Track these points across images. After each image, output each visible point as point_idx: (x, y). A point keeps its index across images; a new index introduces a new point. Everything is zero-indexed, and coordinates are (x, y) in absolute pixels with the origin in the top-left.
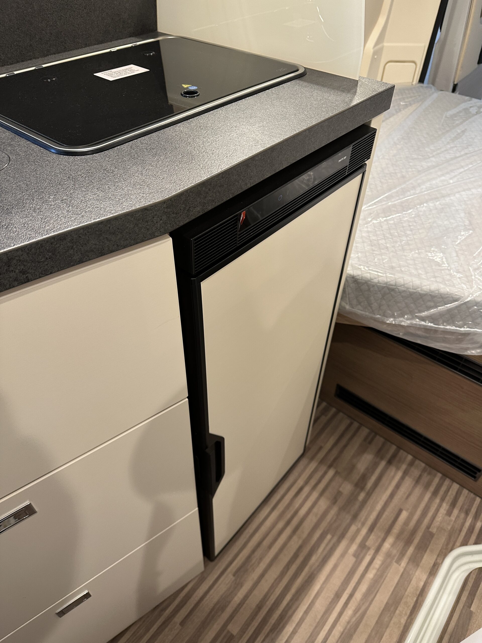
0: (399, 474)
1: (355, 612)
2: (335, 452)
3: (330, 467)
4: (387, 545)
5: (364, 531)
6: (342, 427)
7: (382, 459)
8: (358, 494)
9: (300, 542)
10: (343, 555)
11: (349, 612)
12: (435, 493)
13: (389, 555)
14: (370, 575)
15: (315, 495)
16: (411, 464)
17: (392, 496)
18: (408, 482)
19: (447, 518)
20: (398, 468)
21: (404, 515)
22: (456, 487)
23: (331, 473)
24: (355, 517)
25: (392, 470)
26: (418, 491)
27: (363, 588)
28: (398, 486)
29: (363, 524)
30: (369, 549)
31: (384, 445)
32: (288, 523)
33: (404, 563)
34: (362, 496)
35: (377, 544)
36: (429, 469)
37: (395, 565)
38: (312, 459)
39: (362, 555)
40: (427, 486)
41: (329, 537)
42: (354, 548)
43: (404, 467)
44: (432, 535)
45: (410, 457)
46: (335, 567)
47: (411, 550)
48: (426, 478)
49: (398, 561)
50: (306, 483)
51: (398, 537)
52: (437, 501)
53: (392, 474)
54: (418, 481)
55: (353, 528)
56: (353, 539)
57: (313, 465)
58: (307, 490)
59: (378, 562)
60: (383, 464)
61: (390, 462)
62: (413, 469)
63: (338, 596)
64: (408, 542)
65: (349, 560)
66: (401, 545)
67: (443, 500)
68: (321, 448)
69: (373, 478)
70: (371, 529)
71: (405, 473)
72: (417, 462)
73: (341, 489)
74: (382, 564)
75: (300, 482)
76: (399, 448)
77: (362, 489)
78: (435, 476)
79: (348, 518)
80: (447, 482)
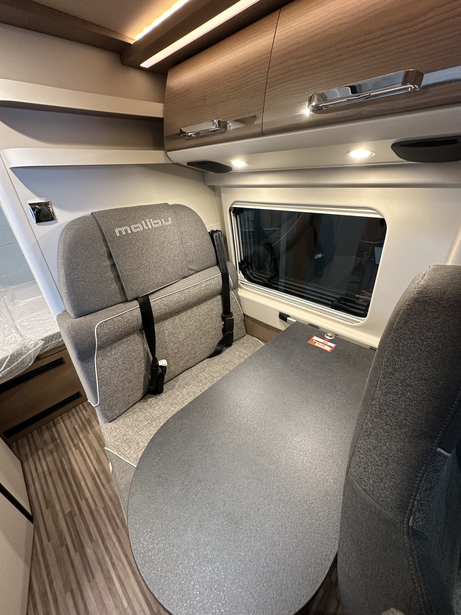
0: (62, 424)
1: (93, 454)
2: (33, 448)
3: (37, 451)
4: (81, 436)
5: (71, 443)
6: (25, 441)
7: (51, 428)
8: (57, 442)
9: (56, 472)
10: (73, 454)
11: (92, 457)
12: (77, 413)
13: (84, 437)
14: (86, 445)
15: (43, 462)
16: (62, 418)
17: (67, 429)
18: (67, 422)
19: (87, 412)
20: (60, 423)
21: (76, 427)
22: (81, 405)
23: (40, 452)
24: (64, 446)
25: (59, 426)
26: (73, 419)
27: (88, 449)
28: (65, 425)
29: (68, 443)
30: (78, 443)
31: (47, 426)
32: (45, 477)
33: (90, 432)
34: (58, 441)
35: (79, 440)
36: (68, 412)
37: (89, 435)
38: (27, 459)
39: (78, 447)
40: (73, 415)
41: (63, 459)
42: (74, 449)
43: (61, 421)
44: (89, 419)
45: (59, 418)
46: (75, 459)
47: (88, 428)
48: (70, 415)
49: (89, 433)
50: (35, 464)
51: (81, 431)
52: (80, 413)
53: (60, 426)
54: (69, 417)
55: (67, 448)
56: (71, 449)
57: (31, 460)
58: (38, 465)
59: (84, 441)
60: (54, 429)
61: (55, 425)
62: (64, 418)
63: (85, 460)
64: (85, 428)
65: (76, 452)
66: (84, 431)
67: (81, 411)
68: (26, 454)
69: (56, 434)
70: (72, 440)
71: (63, 421)
72: (63, 415)
73: (49, 449)
74: (86, 439)
75: (33, 468)
76: (53, 420)
77: (56, 440)
78: (72, 411)
79: (62, 449)
80: (77, 408)
